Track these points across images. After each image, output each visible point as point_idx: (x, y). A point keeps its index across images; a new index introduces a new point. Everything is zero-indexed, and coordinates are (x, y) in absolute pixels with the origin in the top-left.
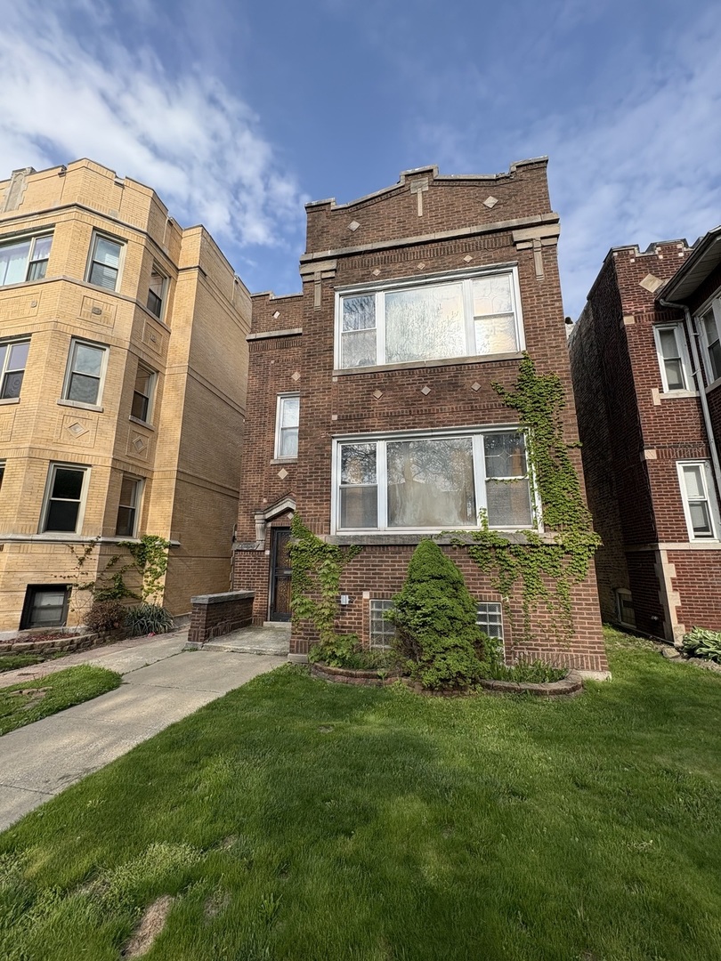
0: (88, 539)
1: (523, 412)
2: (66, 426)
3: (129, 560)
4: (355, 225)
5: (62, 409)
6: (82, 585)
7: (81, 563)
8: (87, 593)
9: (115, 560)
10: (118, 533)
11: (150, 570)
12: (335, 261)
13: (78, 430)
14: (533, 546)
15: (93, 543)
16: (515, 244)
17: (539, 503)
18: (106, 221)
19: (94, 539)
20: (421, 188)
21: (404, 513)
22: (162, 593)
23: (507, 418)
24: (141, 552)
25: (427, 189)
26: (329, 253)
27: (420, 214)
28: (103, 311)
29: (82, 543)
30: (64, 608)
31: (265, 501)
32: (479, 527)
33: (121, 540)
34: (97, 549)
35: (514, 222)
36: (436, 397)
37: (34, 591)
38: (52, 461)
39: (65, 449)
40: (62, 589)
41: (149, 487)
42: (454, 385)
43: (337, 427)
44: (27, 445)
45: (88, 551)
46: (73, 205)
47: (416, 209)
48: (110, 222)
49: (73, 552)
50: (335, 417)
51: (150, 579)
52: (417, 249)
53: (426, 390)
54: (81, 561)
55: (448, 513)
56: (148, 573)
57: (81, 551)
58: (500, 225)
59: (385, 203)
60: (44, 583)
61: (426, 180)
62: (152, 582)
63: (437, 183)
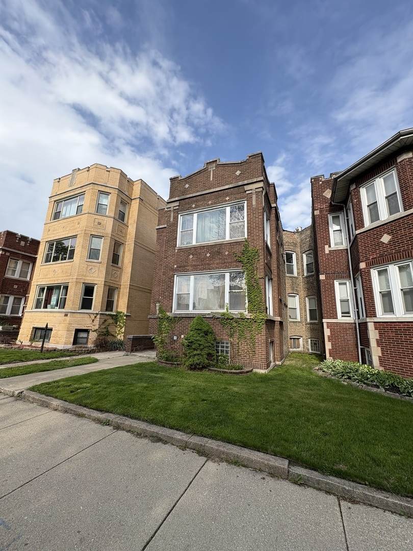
0: (96, 312)
1: (243, 264)
2: (88, 269)
3: (111, 321)
4: (187, 186)
5: (87, 263)
6: (93, 330)
7: (93, 322)
9: (105, 321)
10: (107, 310)
11: (119, 325)
12: (178, 202)
13: (92, 271)
15: (97, 314)
16: (246, 191)
17: (247, 301)
18: (103, 187)
19: (97, 312)
20: (212, 168)
22: (123, 335)
23: (237, 266)
24: (116, 318)
25: (215, 168)
27: (211, 180)
28: (102, 223)
29: (93, 314)
30: (87, 338)
32: (225, 311)
33: (107, 313)
34: (98, 316)
35: (246, 182)
36: (212, 258)
37: (78, 331)
38: (83, 283)
39: (88, 278)
40: (87, 331)
41: (119, 291)
42: (219, 253)
43: (176, 270)
44: (75, 277)
45: (95, 317)
46: (91, 183)
47: (210, 178)
49: (90, 317)
50: (175, 266)
52: (208, 195)
53: (208, 255)
54: (93, 320)
55: (215, 305)
56: (118, 327)
57: (93, 317)
58: (240, 183)
59: (199, 175)
60: (81, 328)
61: (214, 165)
62: (120, 330)
63: (218, 166)
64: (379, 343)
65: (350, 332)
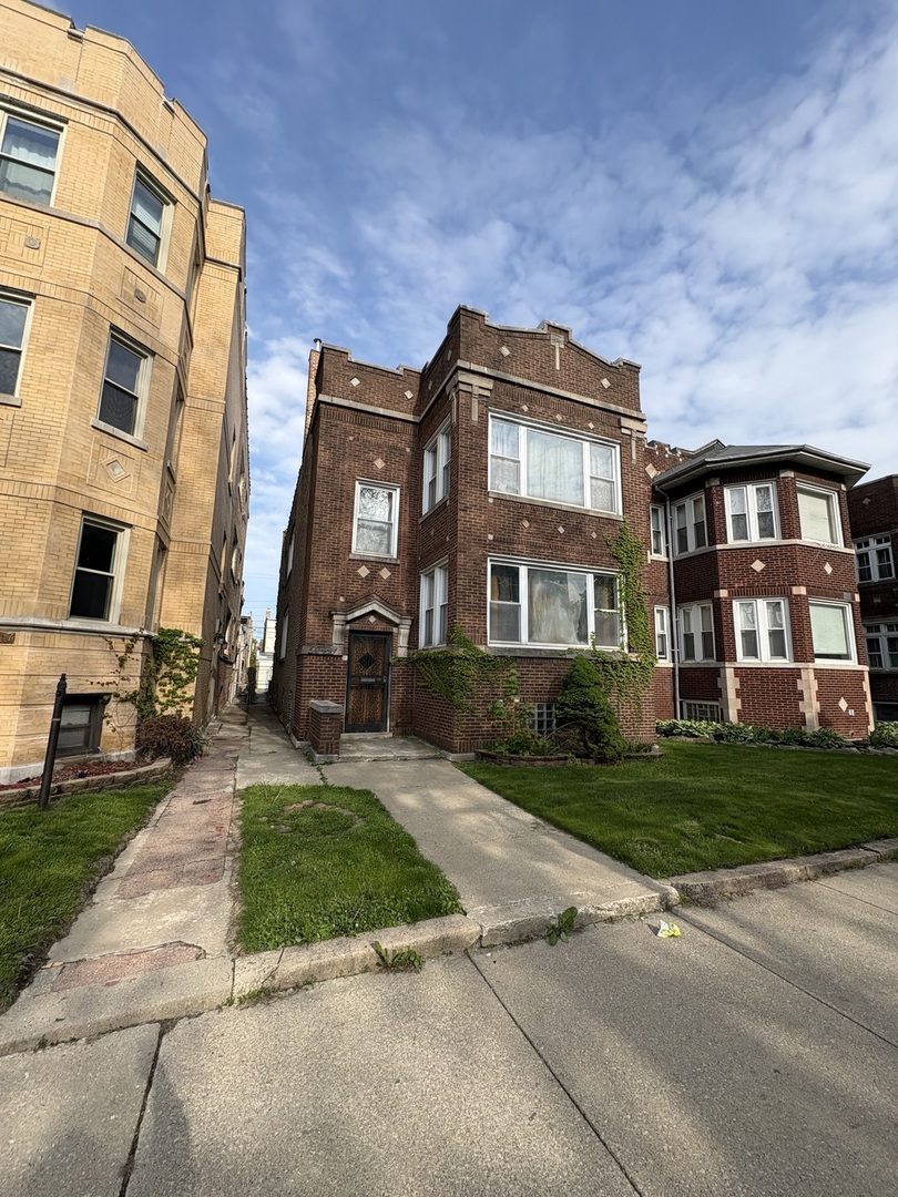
0: (128, 631)
1: (622, 563)
2: (102, 462)
3: (152, 662)
4: (505, 351)
5: (98, 435)
6: (123, 696)
7: (121, 666)
8: (129, 705)
9: (148, 661)
11: (168, 675)
12: (492, 381)
13: (117, 471)
14: (625, 662)
15: (135, 636)
16: (621, 427)
17: (625, 631)
18: (154, 159)
19: (136, 630)
20: (558, 343)
21: (540, 630)
22: (192, 706)
23: (611, 565)
25: (563, 346)
26: (485, 370)
27: (558, 368)
28: (148, 298)
30: (92, 728)
31: (342, 599)
32: (588, 646)
34: (139, 646)
35: (621, 409)
36: (567, 538)
37: (65, 703)
38: (84, 512)
39: (103, 496)
42: (580, 531)
43: (493, 547)
44: (54, 482)
45: (129, 649)
46: (111, 111)
47: (554, 361)
48: (158, 164)
49: (111, 648)
50: (491, 537)
51: (168, 688)
52: (556, 400)
53: (561, 530)
54: (122, 661)
55: (570, 635)
56: (166, 680)
57: (120, 647)
58: (613, 407)
59: (531, 341)
60: (78, 692)
61: (562, 338)
62: (173, 692)
63: (570, 345)
64: (739, 693)
65: (669, 680)
